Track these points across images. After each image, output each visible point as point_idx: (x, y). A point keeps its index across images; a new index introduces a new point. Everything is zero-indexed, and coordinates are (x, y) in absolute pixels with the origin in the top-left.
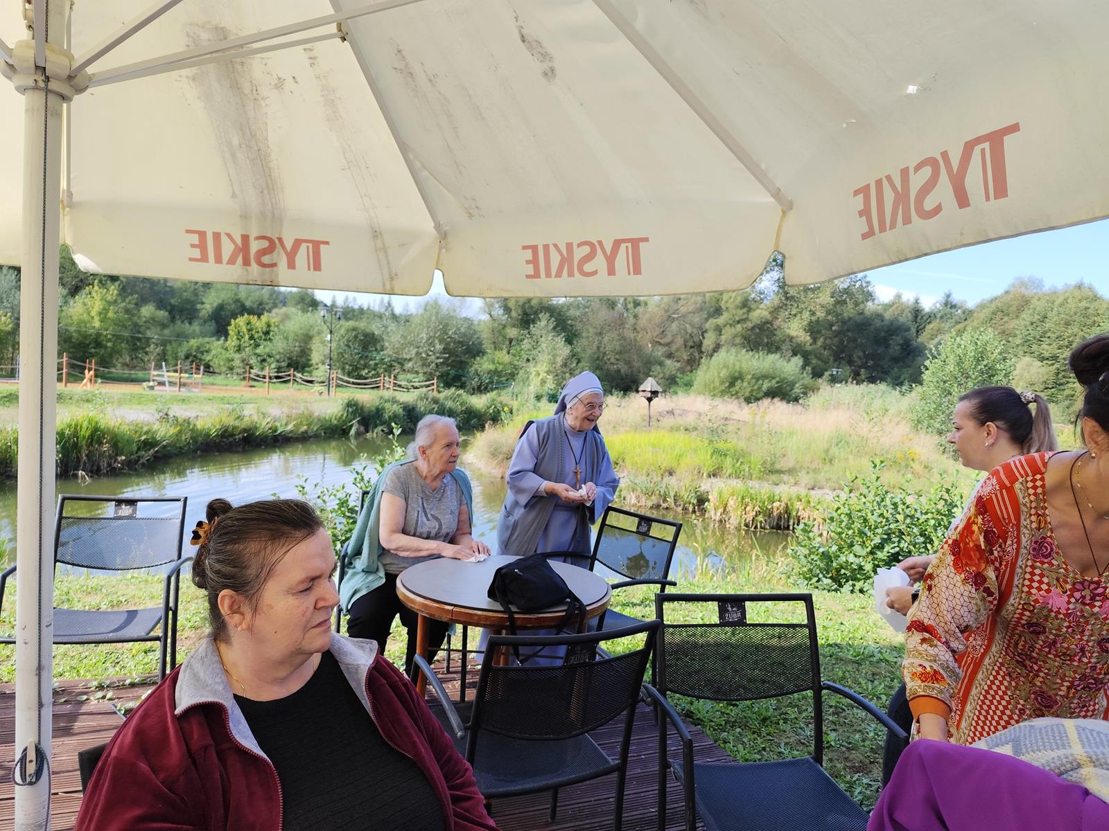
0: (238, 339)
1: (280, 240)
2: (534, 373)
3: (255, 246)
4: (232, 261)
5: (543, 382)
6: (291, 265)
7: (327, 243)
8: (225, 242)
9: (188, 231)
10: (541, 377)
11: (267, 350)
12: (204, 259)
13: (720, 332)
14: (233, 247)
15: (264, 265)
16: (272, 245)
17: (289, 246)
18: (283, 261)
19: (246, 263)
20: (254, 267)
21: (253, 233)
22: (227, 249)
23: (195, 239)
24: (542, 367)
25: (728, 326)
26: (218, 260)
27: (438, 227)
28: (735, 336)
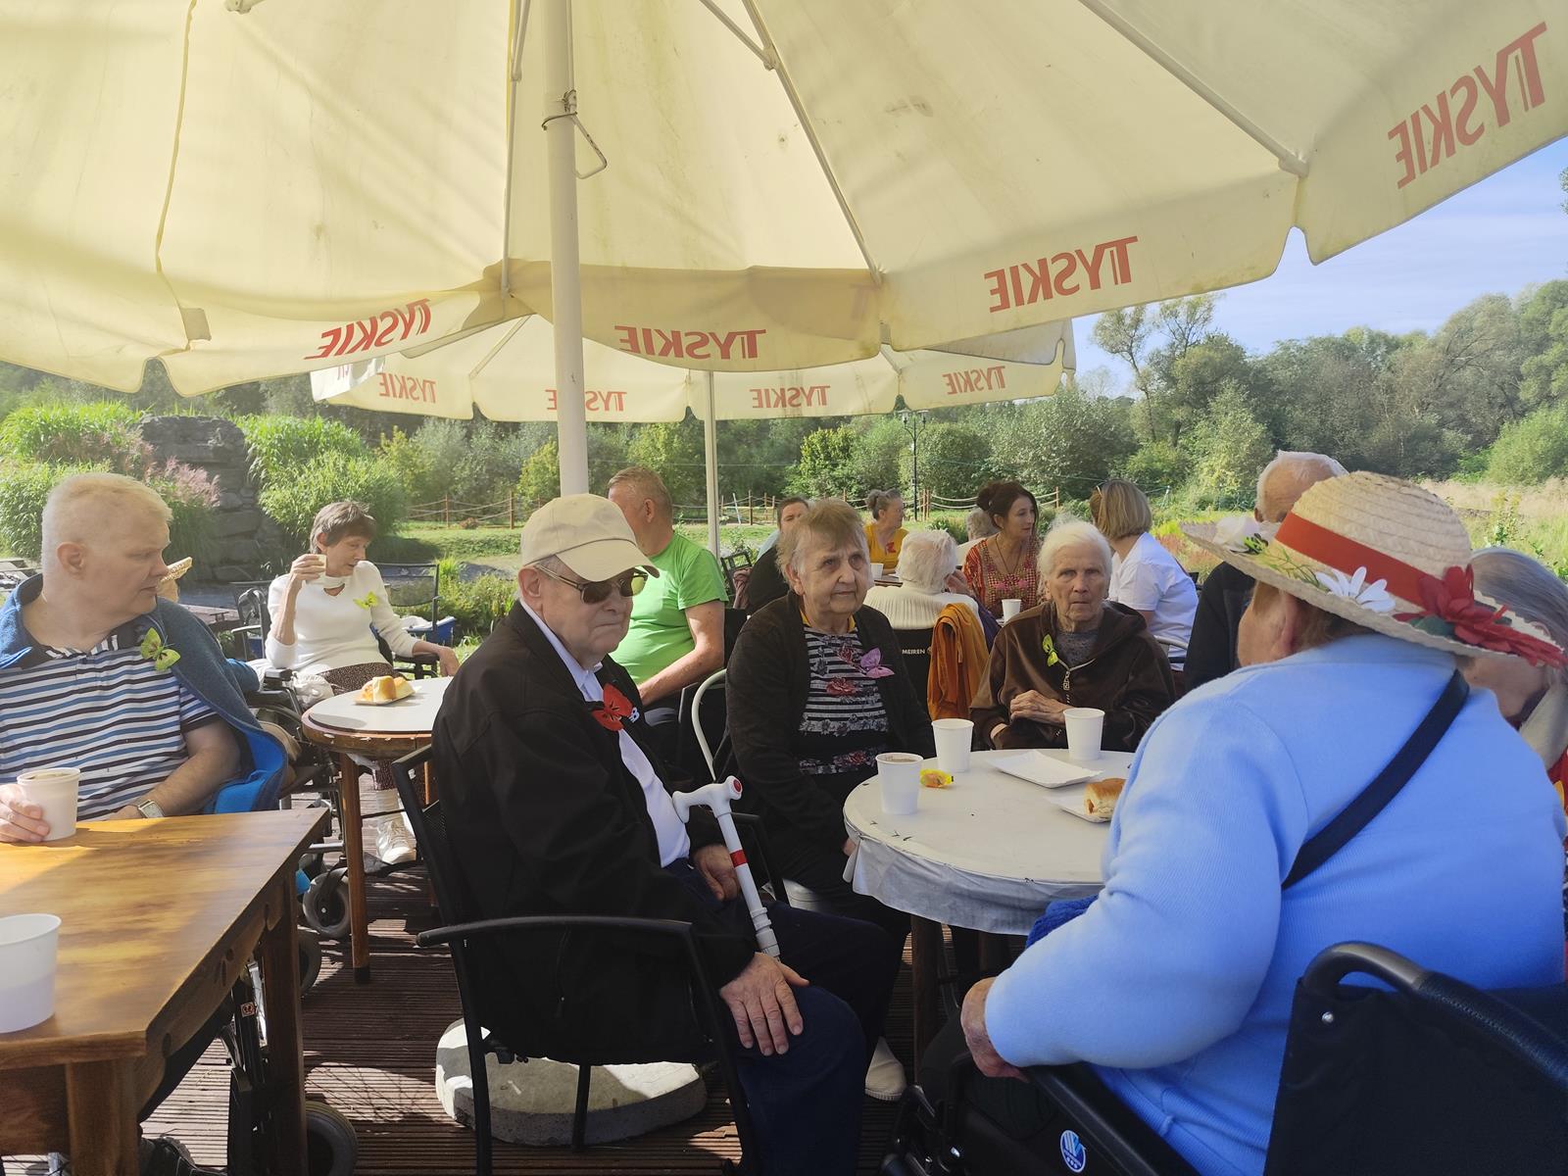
0: (812, 460)
1: (802, 389)
2: (1206, 470)
3: (788, 395)
4: (776, 406)
5: (1221, 480)
6: (809, 403)
7: (829, 387)
8: (772, 394)
9: (751, 391)
10: (1216, 475)
11: (845, 472)
12: (761, 406)
13: (1550, 375)
14: (776, 396)
15: (794, 406)
16: (798, 392)
17: (807, 392)
18: (804, 402)
19: (784, 405)
20: (789, 407)
21: (787, 388)
22: (773, 398)
23: (755, 394)
24: (1219, 461)
26: (769, 406)
27: (895, 368)
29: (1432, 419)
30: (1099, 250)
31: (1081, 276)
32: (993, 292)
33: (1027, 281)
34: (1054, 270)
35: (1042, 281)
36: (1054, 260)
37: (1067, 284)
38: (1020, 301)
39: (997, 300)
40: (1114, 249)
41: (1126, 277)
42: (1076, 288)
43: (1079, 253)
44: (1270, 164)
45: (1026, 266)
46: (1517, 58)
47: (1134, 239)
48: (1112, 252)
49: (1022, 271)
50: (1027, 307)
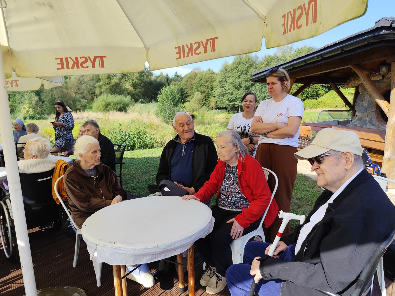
10: (26, 110)
13: (101, 88)
25: (104, 85)
28: (107, 89)
29: (78, 96)
30: (95, 58)
31: (89, 64)
32: (58, 64)
33: (71, 63)
34: (80, 61)
35: (76, 63)
36: (81, 58)
37: (85, 65)
38: (68, 67)
39: (60, 66)
40: (100, 58)
41: (103, 66)
42: (88, 67)
43: (89, 57)
44: (142, 45)
45: (71, 58)
46: (211, 42)
47: (105, 57)
48: (99, 59)
49: (69, 60)
50: (70, 70)
